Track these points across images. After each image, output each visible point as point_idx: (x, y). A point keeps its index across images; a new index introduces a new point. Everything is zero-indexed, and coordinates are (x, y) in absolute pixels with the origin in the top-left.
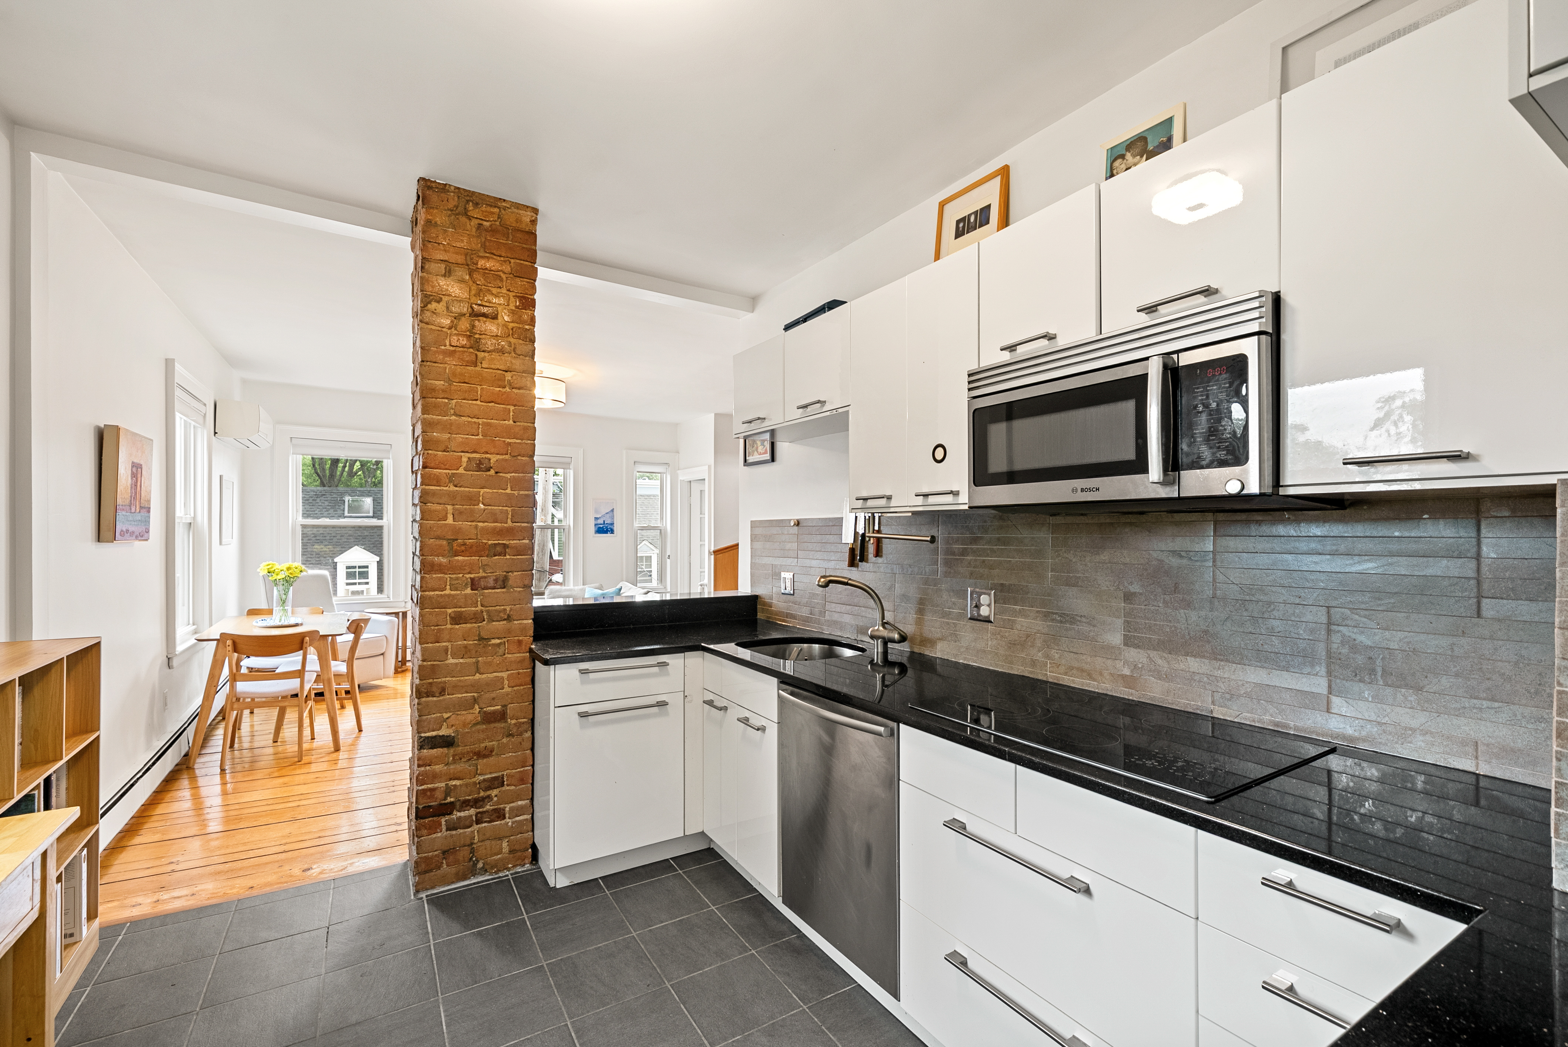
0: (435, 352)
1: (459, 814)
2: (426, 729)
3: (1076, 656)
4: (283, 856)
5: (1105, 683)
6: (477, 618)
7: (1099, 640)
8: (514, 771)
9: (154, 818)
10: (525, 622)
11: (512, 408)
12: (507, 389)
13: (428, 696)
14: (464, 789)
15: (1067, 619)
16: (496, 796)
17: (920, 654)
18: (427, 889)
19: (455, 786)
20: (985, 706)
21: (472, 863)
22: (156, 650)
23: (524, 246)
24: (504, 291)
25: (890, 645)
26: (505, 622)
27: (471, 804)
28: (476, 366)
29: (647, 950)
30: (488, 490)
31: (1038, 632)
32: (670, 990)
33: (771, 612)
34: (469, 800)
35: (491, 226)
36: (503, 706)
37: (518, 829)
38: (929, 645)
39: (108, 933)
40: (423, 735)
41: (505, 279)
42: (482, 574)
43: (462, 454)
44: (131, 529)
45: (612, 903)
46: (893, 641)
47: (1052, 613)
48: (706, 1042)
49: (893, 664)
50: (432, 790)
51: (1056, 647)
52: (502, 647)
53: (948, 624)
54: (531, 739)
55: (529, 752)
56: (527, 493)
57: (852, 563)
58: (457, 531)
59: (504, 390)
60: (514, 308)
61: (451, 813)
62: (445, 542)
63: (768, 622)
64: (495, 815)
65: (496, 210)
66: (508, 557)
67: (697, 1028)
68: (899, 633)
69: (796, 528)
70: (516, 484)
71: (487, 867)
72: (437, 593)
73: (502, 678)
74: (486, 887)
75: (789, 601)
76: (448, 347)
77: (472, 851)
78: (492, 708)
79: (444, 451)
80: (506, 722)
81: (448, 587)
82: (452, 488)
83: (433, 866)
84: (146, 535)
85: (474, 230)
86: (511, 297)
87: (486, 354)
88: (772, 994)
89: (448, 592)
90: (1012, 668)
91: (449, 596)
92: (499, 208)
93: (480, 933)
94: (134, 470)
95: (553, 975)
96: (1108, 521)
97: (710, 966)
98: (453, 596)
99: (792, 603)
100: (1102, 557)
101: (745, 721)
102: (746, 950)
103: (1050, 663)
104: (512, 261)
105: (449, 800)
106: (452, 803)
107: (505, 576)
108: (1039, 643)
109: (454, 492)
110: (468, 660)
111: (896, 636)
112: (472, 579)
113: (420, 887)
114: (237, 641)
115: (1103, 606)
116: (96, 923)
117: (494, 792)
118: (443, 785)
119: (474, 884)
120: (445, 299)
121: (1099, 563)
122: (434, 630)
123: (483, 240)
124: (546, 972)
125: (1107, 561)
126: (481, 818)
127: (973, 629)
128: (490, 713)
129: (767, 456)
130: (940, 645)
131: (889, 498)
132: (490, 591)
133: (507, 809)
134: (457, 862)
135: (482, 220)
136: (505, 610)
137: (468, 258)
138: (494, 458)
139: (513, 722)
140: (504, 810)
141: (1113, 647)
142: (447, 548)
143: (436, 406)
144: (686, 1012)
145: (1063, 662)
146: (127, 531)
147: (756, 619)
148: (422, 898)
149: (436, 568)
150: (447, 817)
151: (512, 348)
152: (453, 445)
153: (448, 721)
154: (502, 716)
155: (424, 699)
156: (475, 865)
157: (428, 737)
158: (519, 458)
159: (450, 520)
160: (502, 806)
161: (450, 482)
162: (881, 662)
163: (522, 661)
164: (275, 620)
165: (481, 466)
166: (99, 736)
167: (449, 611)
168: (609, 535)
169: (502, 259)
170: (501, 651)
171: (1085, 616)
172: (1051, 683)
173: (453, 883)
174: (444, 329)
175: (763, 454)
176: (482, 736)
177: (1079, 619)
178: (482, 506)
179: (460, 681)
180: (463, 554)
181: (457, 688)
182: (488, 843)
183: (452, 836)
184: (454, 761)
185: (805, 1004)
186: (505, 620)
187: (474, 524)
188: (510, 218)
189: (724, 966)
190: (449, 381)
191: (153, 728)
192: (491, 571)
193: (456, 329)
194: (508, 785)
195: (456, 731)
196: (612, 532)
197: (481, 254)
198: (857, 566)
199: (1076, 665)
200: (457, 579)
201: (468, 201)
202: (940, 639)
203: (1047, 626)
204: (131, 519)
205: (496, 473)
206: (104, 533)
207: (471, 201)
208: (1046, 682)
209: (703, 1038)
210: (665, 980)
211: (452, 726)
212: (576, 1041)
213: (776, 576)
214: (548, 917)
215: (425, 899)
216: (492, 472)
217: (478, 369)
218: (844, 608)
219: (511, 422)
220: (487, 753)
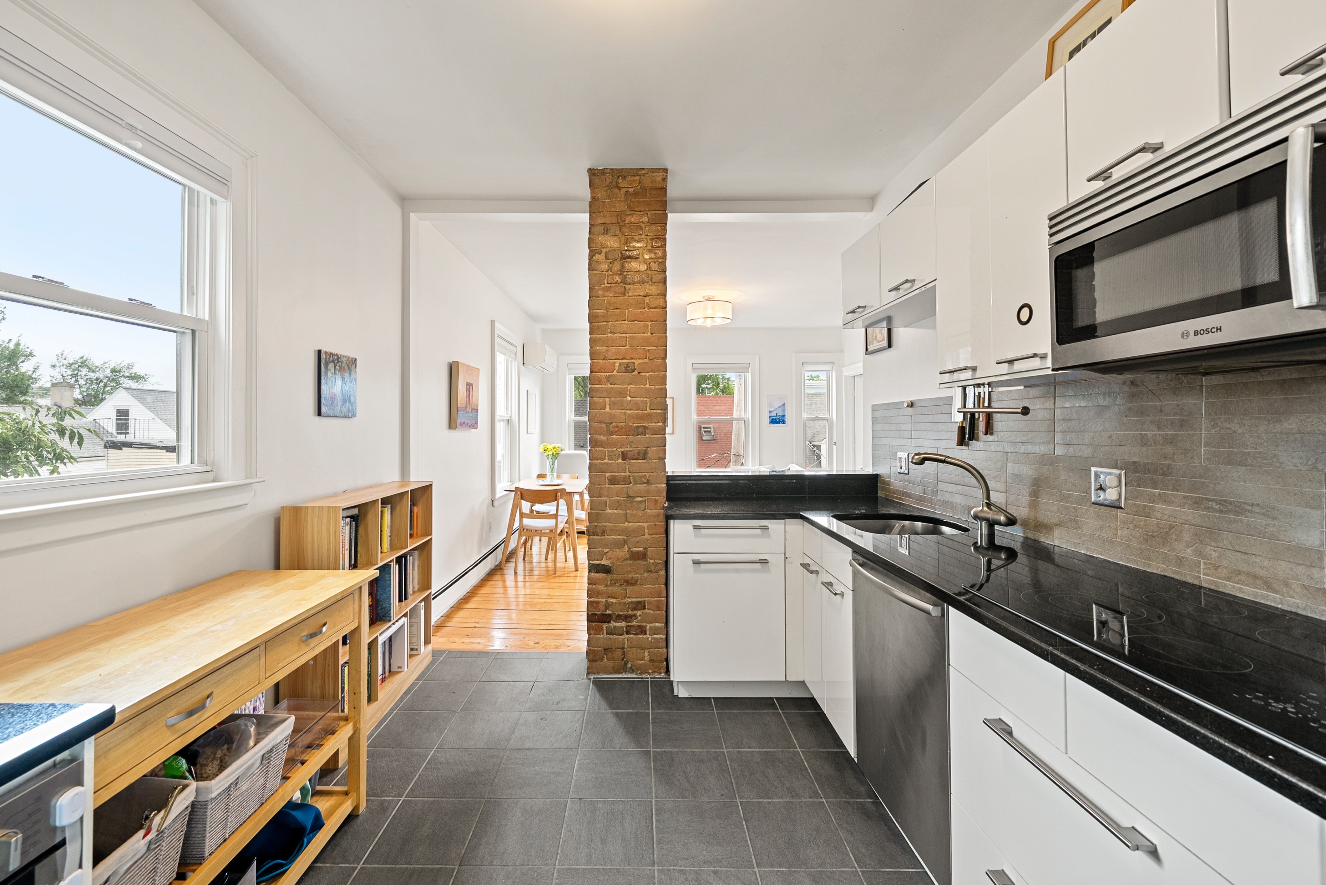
0: (598, 290)
1: (615, 624)
2: (593, 558)
3: (1245, 557)
4: (527, 631)
5: (1293, 597)
6: (626, 481)
7: (1282, 537)
8: (652, 599)
9: (479, 595)
10: (660, 486)
11: (650, 323)
12: (646, 309)
13: (594, 535)
14: (618, 605)
15: (1230, 507)
16: (640, 616)
17: (1035, 540)
18: (594, 674)
19: (612, 602)
20: (1114, 608)
21: (623, 662)
22: (485, 494)
23: (658, 199)
24: (643, 236)
25: (997, 527)
26: (645, 485)
27: (623, 618)
28: (625, 296)
29: (731, 766)
30: (633, 386)
31: (1186, 522)
32: (738, 806)
33: (889, 490)
34: (621, 615)
35: (634, 190)
36: (644, 548)
37: (654, 644)
38: (1044, 531)
39: (436, 654)
40: (591, 562)
41: (644, 227)
42: (629, 449)
43: (616, 361)
44: (466, 421)
45: (716, 721)
46: (999, 523)
47: (1210, 500)
48: (754, 861)
49: (1000, 549)
50: (598, 603)
51: (1213, 544)
52: (643, 503)
53: (1067, 508)
54: (665, 576)
55: (663, 586)
56: (660, 387)
57: (962, 442)
58: (612, 416)
59: (644, 310)
60: (650, 248)
61: (609, 622)
62: (604, 425)
63: (887, 500)
64: (640, 630)
65: (638, 178)
66: (647, 436)
67: (750, 846)
68: (1005, 516)
69: (910, 409)
70: (652, 380)
71: (634, 668)
72: (599, 461)
73: (644, 527)
74: (631, 683)
75: (905, 481)
76: (606, 285)
77: (624, 653)
78: (637, 549)
79: (604, 359)
80: (647, 561)
81: (607, 457)
82: (609, 386)
83: (598, 657)
84: (476, 425)
85: (623, 196)
86: (649, 240)
87: (631, 286)
88: (828, 844)
89: (606, 461)
90: (1149, 565)
91: (607, 464)
92: (639, 176)
93: (617, 714)
94: (468, 386)
95: (655, 761)
96: (1295, 376)
97: (779, 798)
98: (610, 464)
99: (907, 482)
100: (1286, 425)
101: (828, 585)
102: (817, 796)
103: (1204, 563)
104: (649, 213)
105: (608, 612)
106: (610, 615)
107: (645, 450)
108: (1187, 537)
109: (610, 388)
110: (620, 512)
111: (1002, 519)
112: (623, 452)
113: (590, 670)
114: (523, 492)
115: (1288, 493)
116: (430, 647)
117: (639, 613)
118: (604, 600)
119: (625, 678)
120: (604, 250)
121: (1281, 433)
122: (598, 488)
123: (629, 202)
124: (650, 756)
125: (1294, 431)
126: (630, 630)
127: (1098, 516)
128: (635, 553)
129: (885, 343)
130: (1057, 532)
131: (974, 369)
132: (635, 461)
133: (648, 627)
134: (613, 659)
135: (628, 187)
136: (645, 476)
137: (619, 217)
138: (637, 362)
139: (652, 561)
140: (646, 628)
141: (1308, 549)
142: (605, 429)
143: (598, 328)
144: (746, 829)
145: (1225, 563)
146: (464, 423)
147: (877, 497)
148: (590, 679)
149: (599, 443)
150: (607, 625)
151: (649, 279)
152: (609, 355)
153: (607, 554)
154: (643, 556)
155: (592, 537)
156: (626, 664)
157: (594, 564)
158: (655, 360)
159: (608, 409)
160: (644, 624)
161: (608, 381)
162: (986, 545)
163: (658, 515)
164: (547, 481)
165: (628, 369)
166: (431, 539)
167: (608, 475)
168: (781, 425)
169: (642, 213)
170: (643, 506)
171: (1258, 505)
172: (1205, 588)
173: (611, 673)
174: (604, 273)
175: (881, 341)
176: (629, 569)
177: (1249, 508)
178: (629, 398)
179: (615, 526)
180: (616, 433)
181: (614, 531)
182: (634, 650)
183: (610, 639)
184: (611, 585)
185: (860, 867)
186: (645, 483)
187: (624, 411)
188: (647, 182)
189: (792, 802)
190: (607, 309)
191: (482, 541)
192: (635, 446)
193: (611, 271)
194: (648, 609)
195: (613, 563)
196: (784, 422)
197: (628, 213)
198: (968, 445)
199: (1245, 568)
200: (612, 452)
201: (618, 177)
202: (1057, 525)
203: (1200, 515)
204: (466, 415)
205: (639, 373)
206: (453, 425)
207: (620, 176)
208: (1201, 587)
209: (753, 857)
210: (737, 795)
211: (610, 559)
212: (654, 816)
213: (893, 455)
214: (665, 717)
215: (592, 680)
216: (636, 372)
217: (626, 297)
218: (955, 488)
219: (649, 334)
220: (631, 583)
